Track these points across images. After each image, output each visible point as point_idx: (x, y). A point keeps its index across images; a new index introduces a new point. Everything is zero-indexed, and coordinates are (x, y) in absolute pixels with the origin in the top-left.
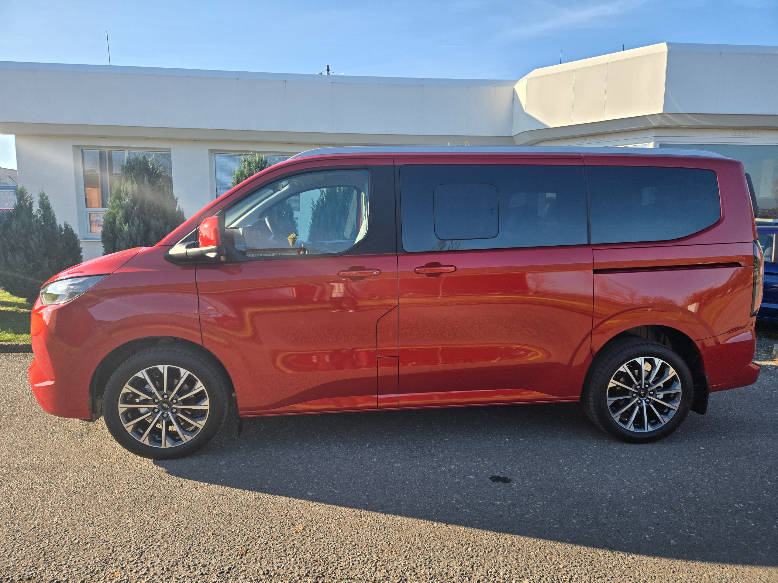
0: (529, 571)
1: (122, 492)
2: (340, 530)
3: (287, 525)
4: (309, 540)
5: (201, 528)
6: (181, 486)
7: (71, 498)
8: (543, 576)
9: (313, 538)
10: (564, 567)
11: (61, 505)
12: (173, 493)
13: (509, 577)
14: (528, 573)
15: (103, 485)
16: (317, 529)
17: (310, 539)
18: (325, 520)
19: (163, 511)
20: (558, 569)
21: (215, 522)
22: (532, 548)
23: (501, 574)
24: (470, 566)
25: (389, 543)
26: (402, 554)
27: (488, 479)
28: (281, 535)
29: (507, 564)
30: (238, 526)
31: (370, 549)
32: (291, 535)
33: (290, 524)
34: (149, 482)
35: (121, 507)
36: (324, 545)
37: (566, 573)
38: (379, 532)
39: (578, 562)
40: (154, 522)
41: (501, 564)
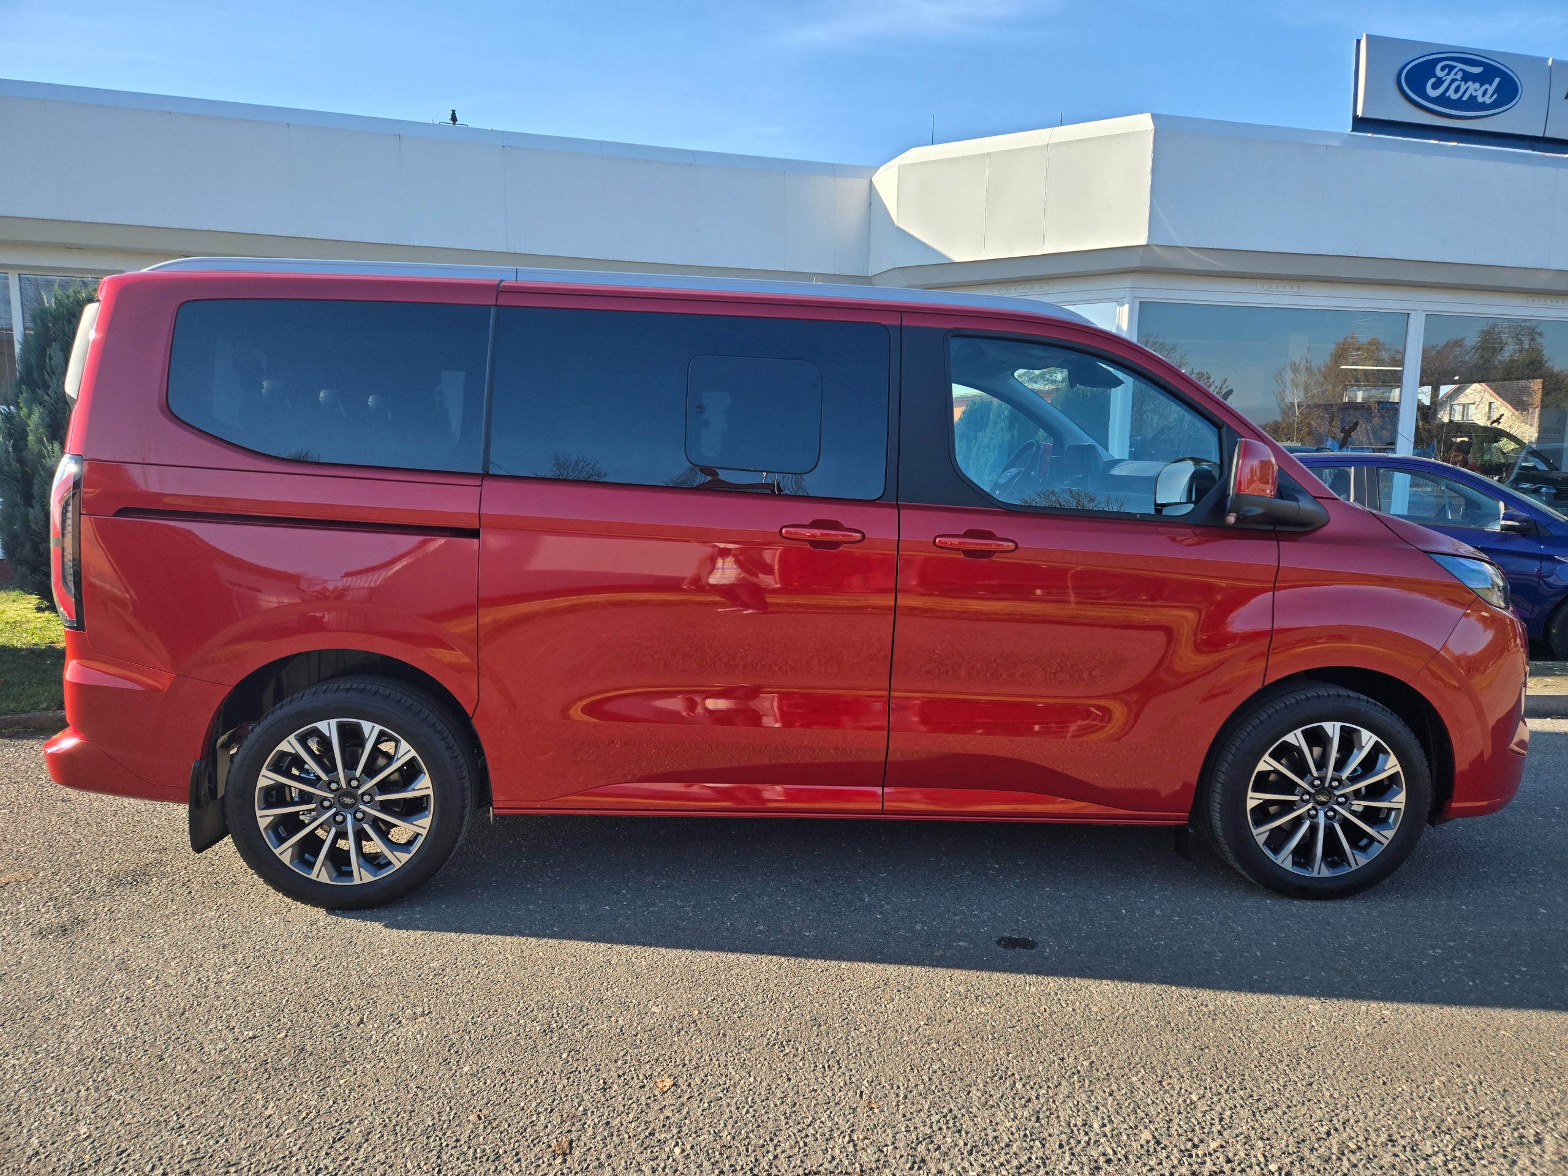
0: (1142, 1115)
1: (225, 1050)
2: (750, 1076)
3: (635, 1079)
4: (696, 1106)
5: (448, 1109)
6: (362, 1021)
7: (102, 1075)
8: (1171, 1120)
9: (701, 1100)
10: (1200, 1099)
11: (83, 1093)
12: (348, 1040)
13: (1113, 1130)
14: (1143, 1118)
15: (170, 1038)
16: (703, 1081)
17: (695, 1103)
18: (711, 1060)
19: (341, 1082)
20: (1192, 1103)
21: (473, 1091)
22: (1130, 1070)
23: (1096, 1126)
24: (1034, 1119)
25: (858, 1092)
26: (894, 1110)
27: (994, 946)
28: (631, 1102)
29: (1099, 1105)
30: (528, 1093)
31: (828, 1109)
32: (652, 1099)
33: (641, 1077)
34: (279, 1020)
35: (237, 1083)
36: (731, 1112)
37: (1208, 1108)
38: (831, 1073)
39: (1221, 1086)
40: (330, 1107)
41: (1087, 1106)
